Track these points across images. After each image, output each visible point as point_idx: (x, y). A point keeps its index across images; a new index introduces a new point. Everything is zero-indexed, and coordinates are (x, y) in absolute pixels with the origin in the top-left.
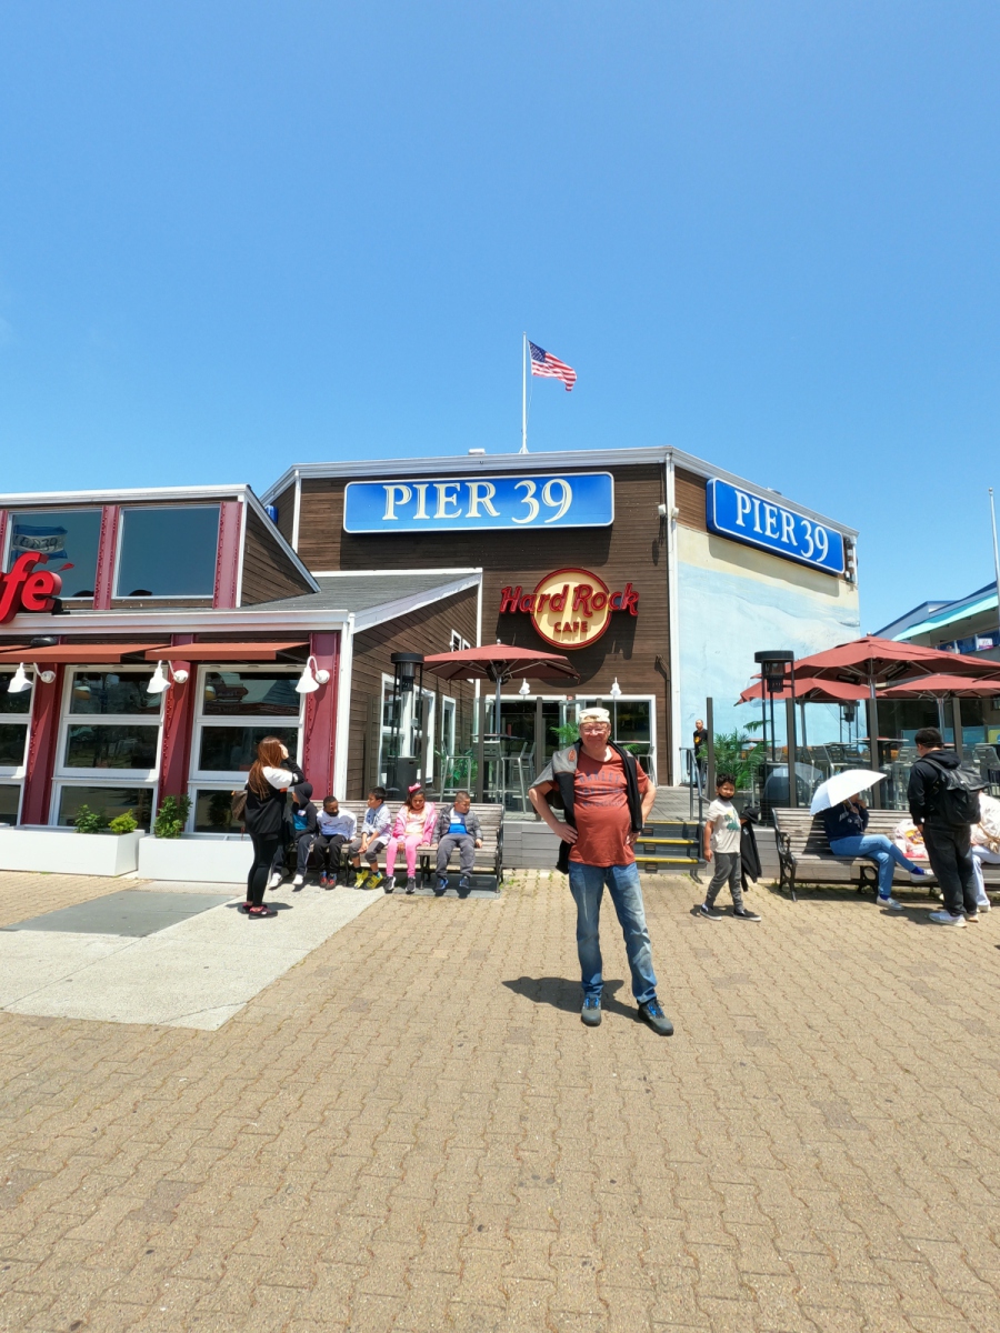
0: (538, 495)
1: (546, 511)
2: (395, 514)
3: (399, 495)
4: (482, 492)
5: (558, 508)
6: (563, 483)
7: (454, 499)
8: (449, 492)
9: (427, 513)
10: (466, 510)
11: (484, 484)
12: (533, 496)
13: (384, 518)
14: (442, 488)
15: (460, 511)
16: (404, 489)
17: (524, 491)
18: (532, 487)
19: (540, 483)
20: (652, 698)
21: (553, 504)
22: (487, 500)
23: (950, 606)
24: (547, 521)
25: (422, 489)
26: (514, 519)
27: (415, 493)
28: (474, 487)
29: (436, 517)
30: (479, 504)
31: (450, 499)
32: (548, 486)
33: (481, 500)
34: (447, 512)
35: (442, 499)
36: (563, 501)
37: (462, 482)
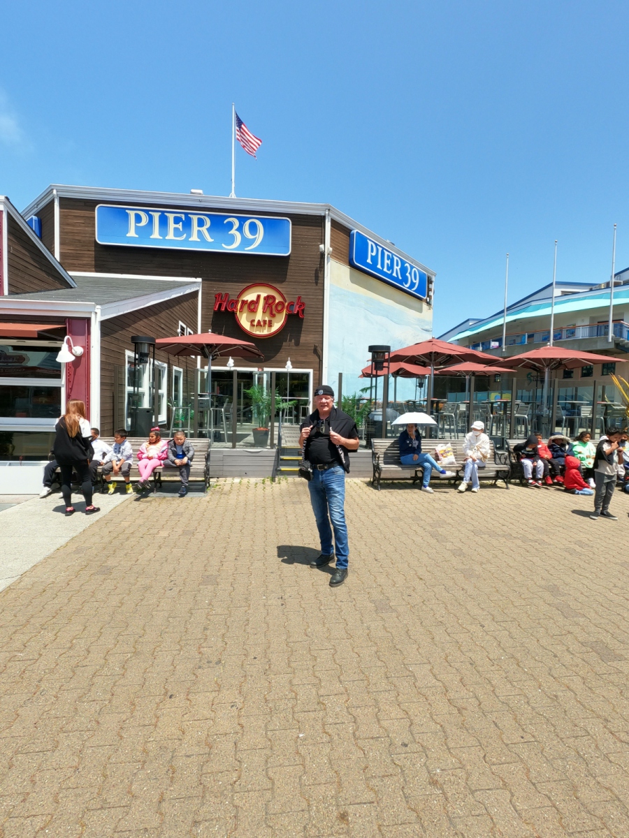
0: (240, 229)
1: (246, 242)
2: (136, 233)
3: (138, 219)
4: (201, 223)
5: (252, 241)
6: (258, 222)
7: (180, 226)
8: (177, 220)
9: (160, 235)
10: (189, 235)
11: (202, 217)
12: (237, 230)
13: (128, 235)
14: (171, 217)
15: (185, 235)
16: (142, 214)
17: (230, 225)
18: (236, 223)
19: (242, 221)
20: (311, 371)
21: (251, 237)
22: (204, 229)
23: (480, 322)
24: (246, 249)
25: (156, 216)
26: (223, 245)
27: (151, 218)
28: (195, 219)
29: (166, 238)
30: (199, 231)
31: (177, 226)
32: (248, 223)
33: (200, 229)
34: (175, 236)
35: (172, 225)
36: (257, 236)
37: (186, 214)
